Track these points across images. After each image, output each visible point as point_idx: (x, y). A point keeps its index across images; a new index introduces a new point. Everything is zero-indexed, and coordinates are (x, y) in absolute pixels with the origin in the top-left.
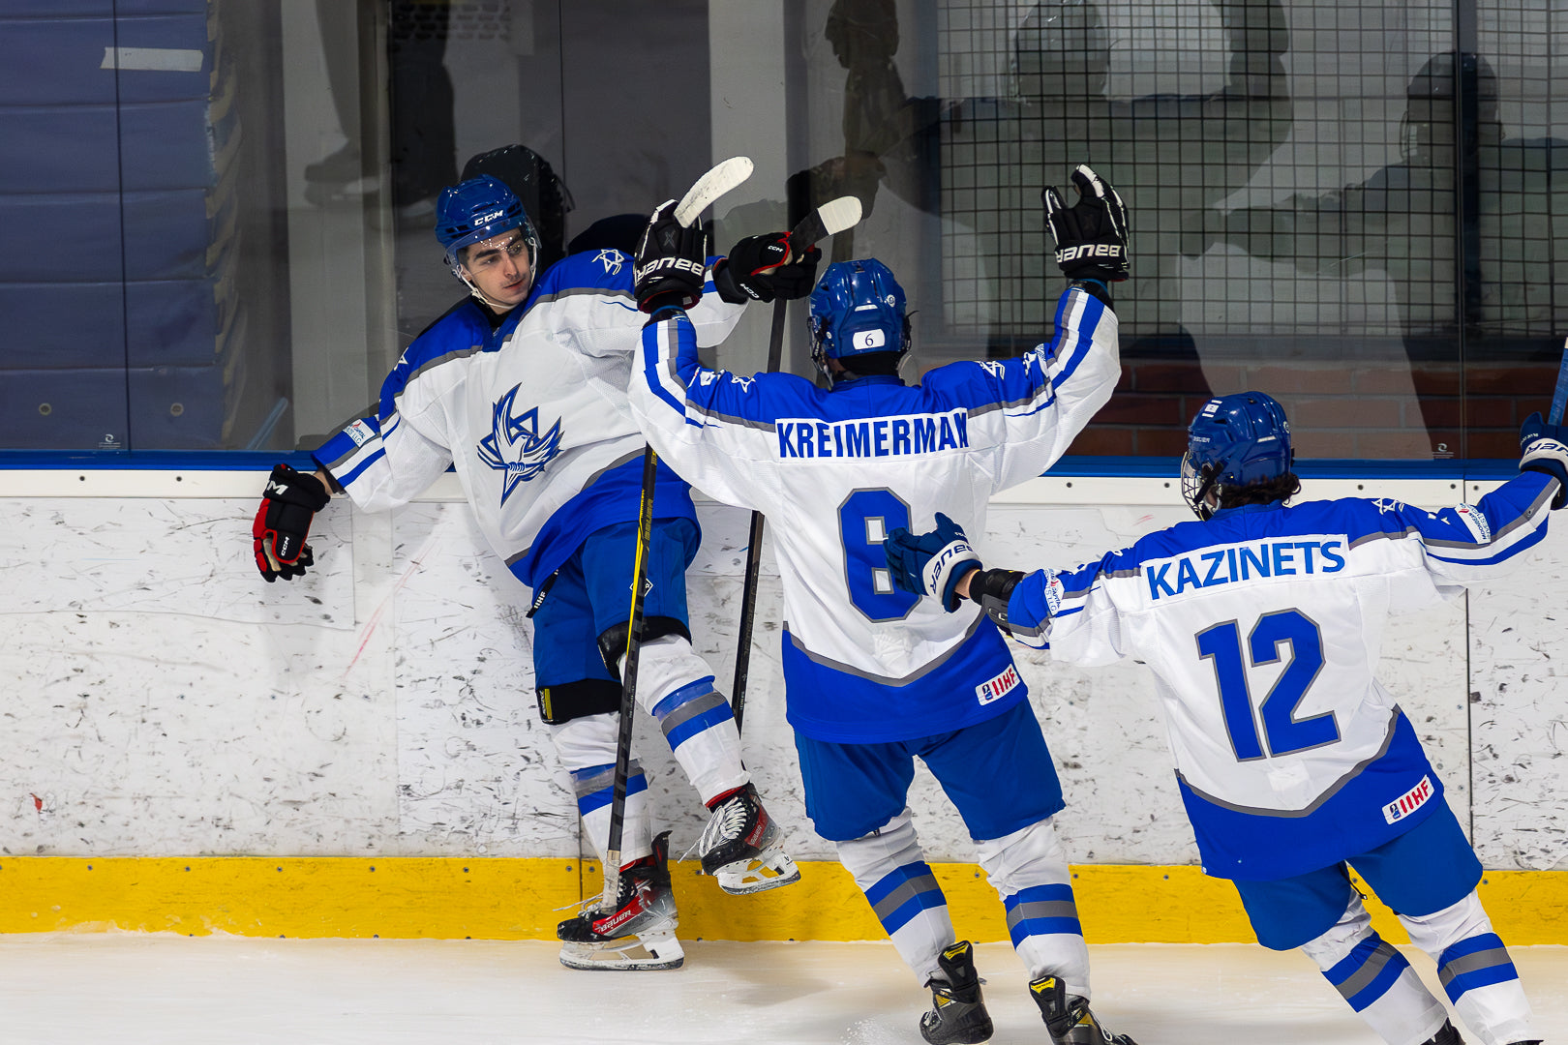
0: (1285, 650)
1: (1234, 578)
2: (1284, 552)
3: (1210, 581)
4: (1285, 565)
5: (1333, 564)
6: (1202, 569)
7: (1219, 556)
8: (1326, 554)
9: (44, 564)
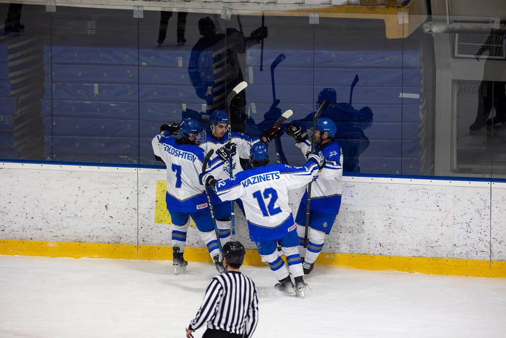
0: (270, 195)
1: (259, 182)
2: (268, 176)
3: (254, 183)
4: (268, 178)
5: (277, 177)
6: (252, 181)
7: (255, 178)
8: (276, 175)
9: (383, 197)
